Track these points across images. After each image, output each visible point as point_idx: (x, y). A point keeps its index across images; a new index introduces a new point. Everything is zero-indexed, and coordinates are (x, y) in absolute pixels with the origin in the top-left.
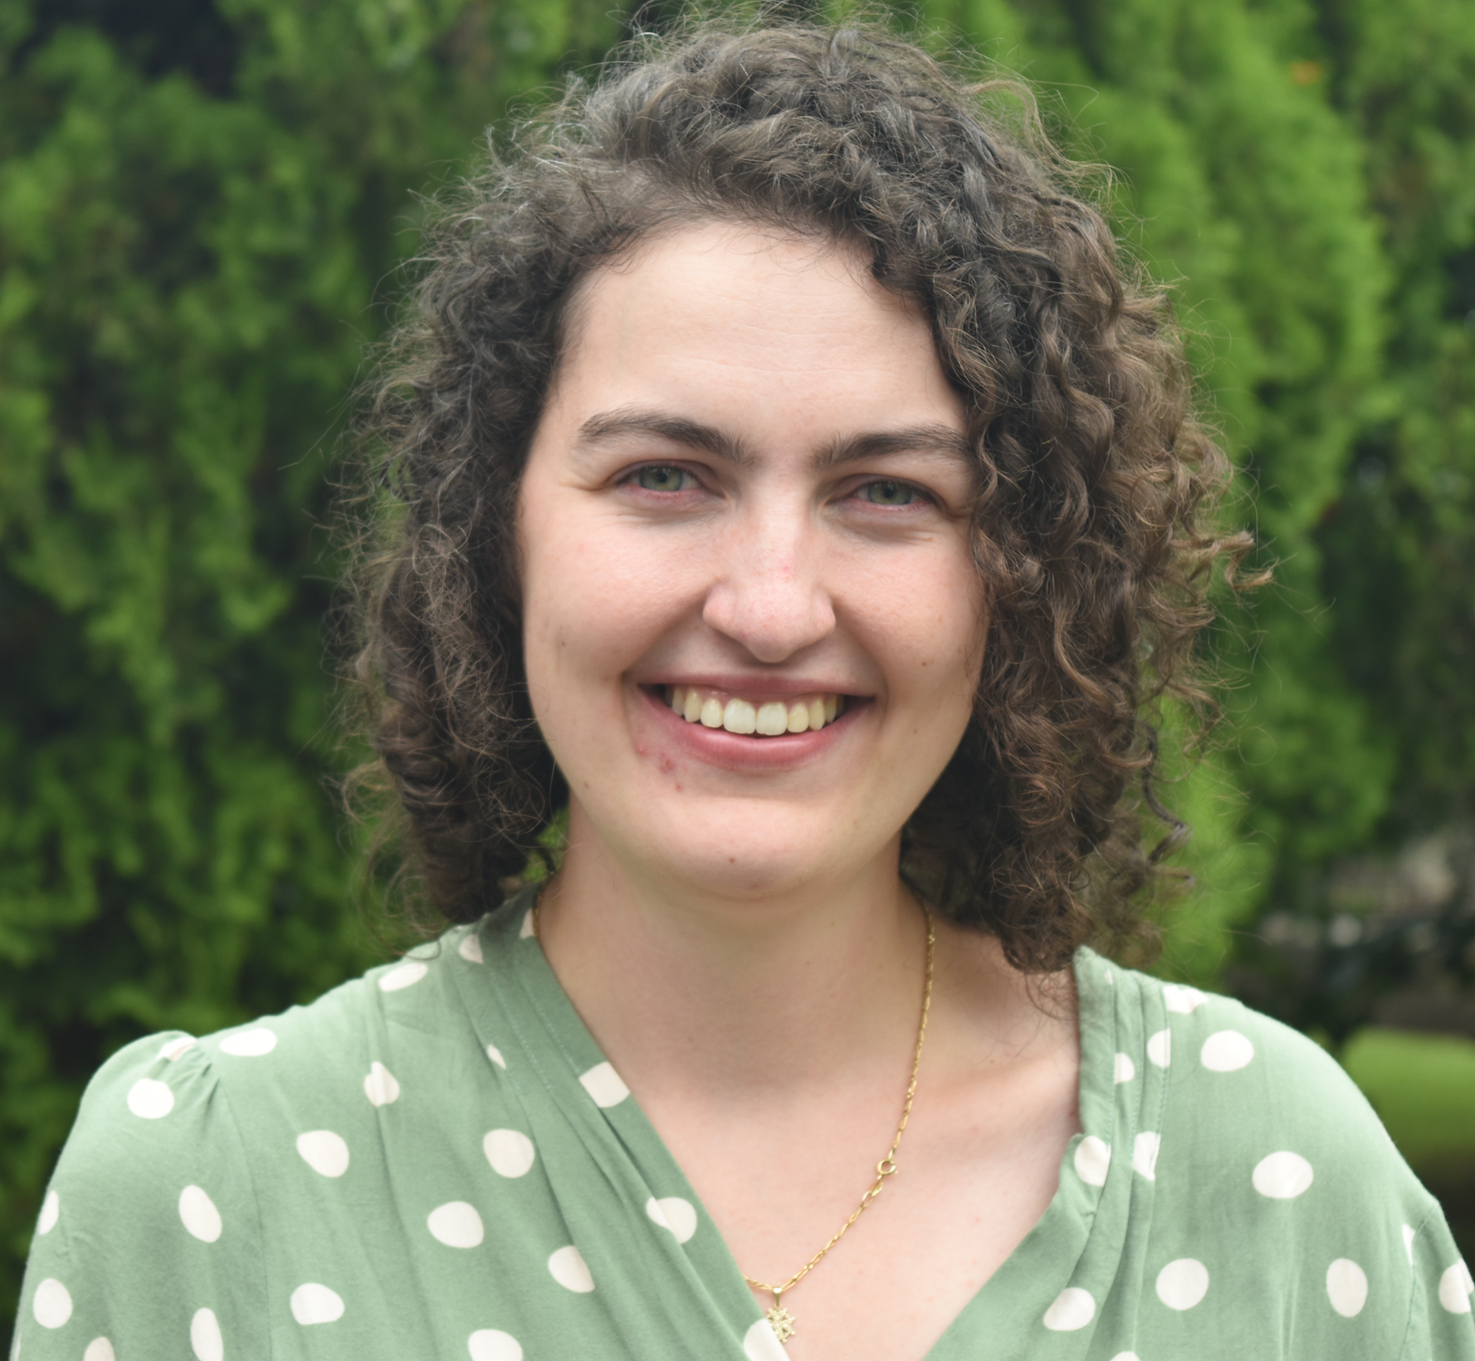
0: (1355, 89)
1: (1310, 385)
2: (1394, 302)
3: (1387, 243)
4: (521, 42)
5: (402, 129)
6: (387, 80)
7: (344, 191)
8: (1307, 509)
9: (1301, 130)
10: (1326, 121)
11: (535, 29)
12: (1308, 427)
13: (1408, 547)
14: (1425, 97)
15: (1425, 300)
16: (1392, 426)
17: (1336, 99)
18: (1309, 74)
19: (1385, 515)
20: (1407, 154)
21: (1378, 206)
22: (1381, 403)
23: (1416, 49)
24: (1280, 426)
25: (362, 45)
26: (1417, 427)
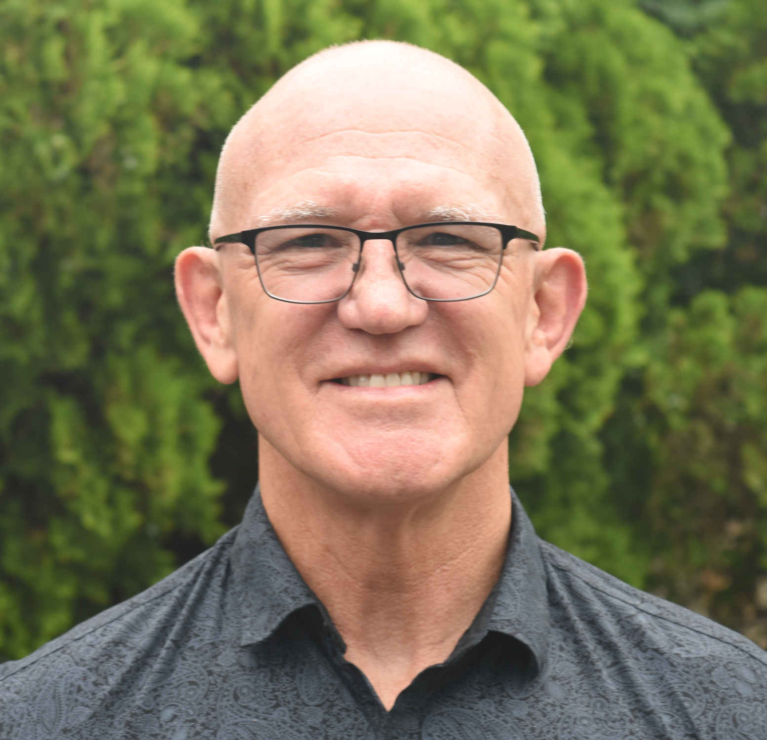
0: (617, 174)
1: (596, 347)
2: (643, 297)
3: (638, 263)
4: (130, 163)
5: (61, 214)
6: (52, 187)
7: (28, 250)
8: (595, 420)
9: (587, 198)
10: (602, 193)
11: (139, 156)
12: (595, 372)
13: (653, 440)
14: (658, 178)
15: (661, 294)
16: (642, 370)
17: (607, 180)
18: (591, 165)
19: (639, 420)
20: (648, 210)
21: (632, 241)
22: (638, 357)
23: (652, 150)
24: (578, 372)
25: (38, 167)
26: (657, 369)
